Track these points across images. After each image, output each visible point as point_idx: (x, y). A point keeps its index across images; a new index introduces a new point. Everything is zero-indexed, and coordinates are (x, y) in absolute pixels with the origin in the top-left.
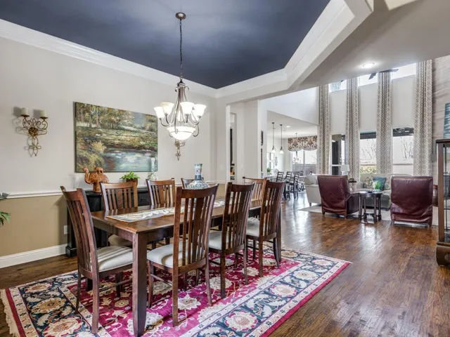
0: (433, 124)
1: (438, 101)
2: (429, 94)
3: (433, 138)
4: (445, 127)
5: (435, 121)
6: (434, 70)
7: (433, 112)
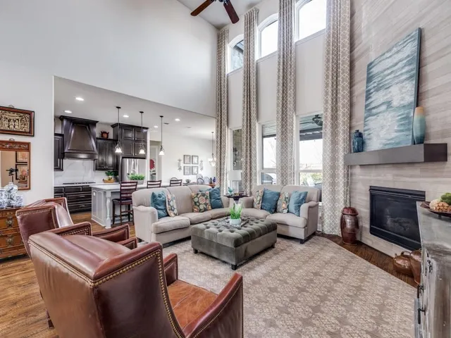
0: (351, 105)
1: (357, 64)
2: (344, 54)
3: (351, 128)
4: (366, 106)
5: (355, 100)
6: (352, 15)
7: (351, 85)
